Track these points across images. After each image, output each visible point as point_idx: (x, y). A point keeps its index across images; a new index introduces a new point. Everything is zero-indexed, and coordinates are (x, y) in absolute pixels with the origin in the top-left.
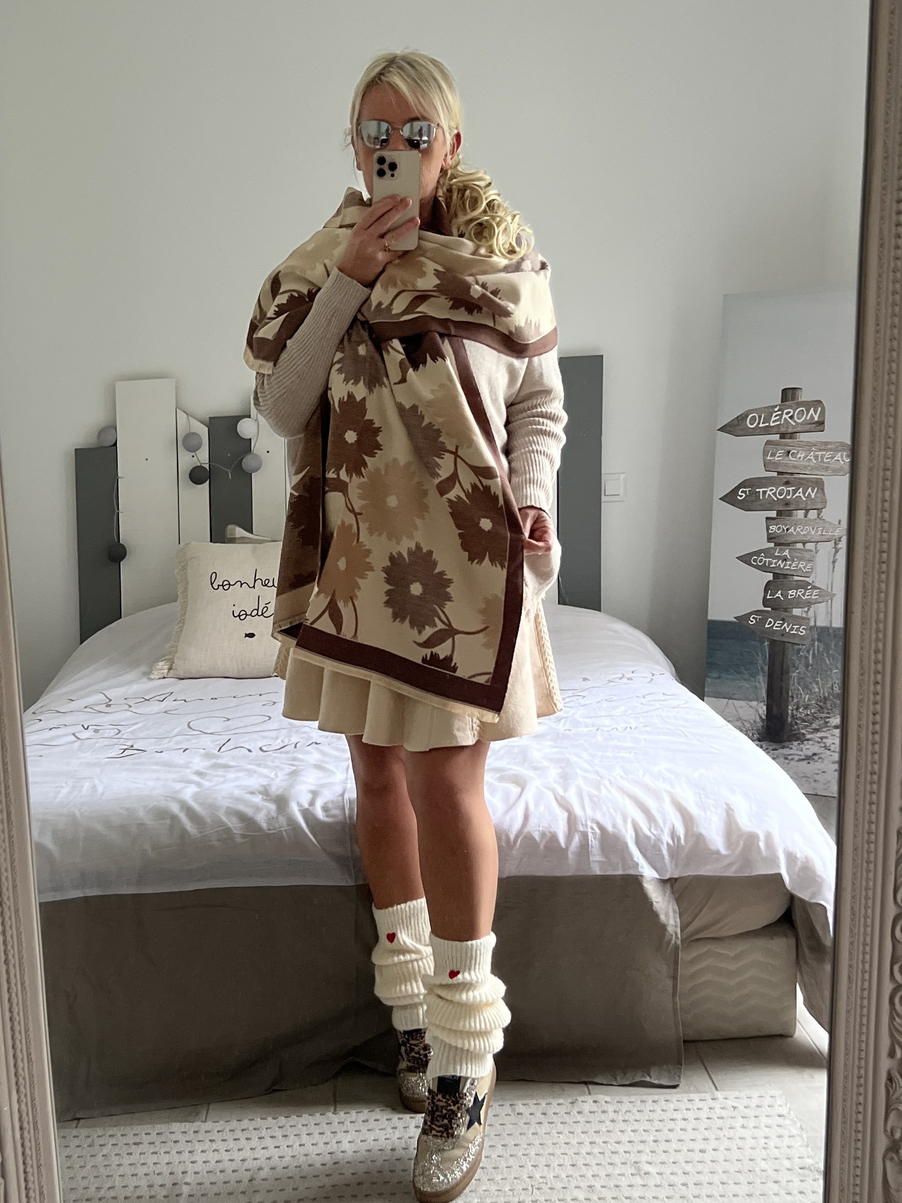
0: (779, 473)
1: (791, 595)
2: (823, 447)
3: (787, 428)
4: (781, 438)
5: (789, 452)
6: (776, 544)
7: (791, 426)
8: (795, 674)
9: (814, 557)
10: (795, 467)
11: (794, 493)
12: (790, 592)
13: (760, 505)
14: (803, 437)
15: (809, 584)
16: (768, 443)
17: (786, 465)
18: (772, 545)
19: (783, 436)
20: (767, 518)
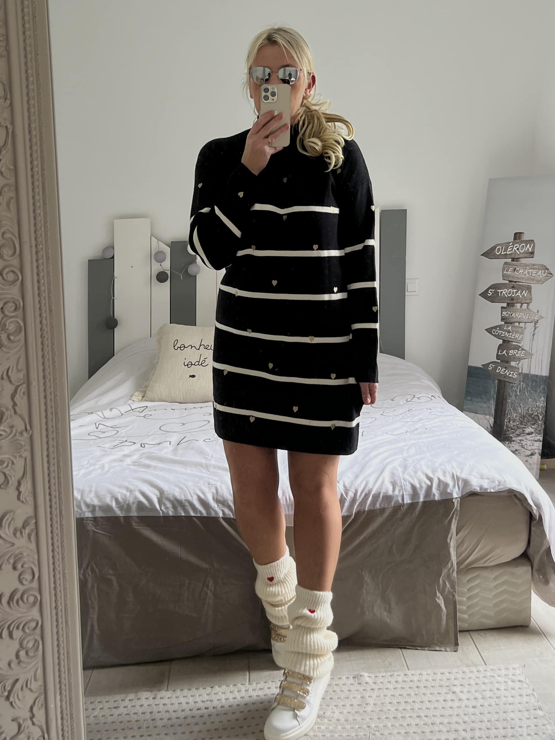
0: (510, 281)
1: (511, 353)
2: (532, 267)
3: (515, 255)
4: (512, 261)
5: (515, 269)
6: (506, 323)
7: (517, 254)
8: (510, 400)
9: (523, 331)
10: (518, 278)
11: (516, 294)
12: (510, 351)
13: (499, 300)
14: (523, 261)
15: (520, 347)
16: (506, 263)
17: (513, 277)
18: (503, 323)
19: (513, 260)
20: (502, 307)
